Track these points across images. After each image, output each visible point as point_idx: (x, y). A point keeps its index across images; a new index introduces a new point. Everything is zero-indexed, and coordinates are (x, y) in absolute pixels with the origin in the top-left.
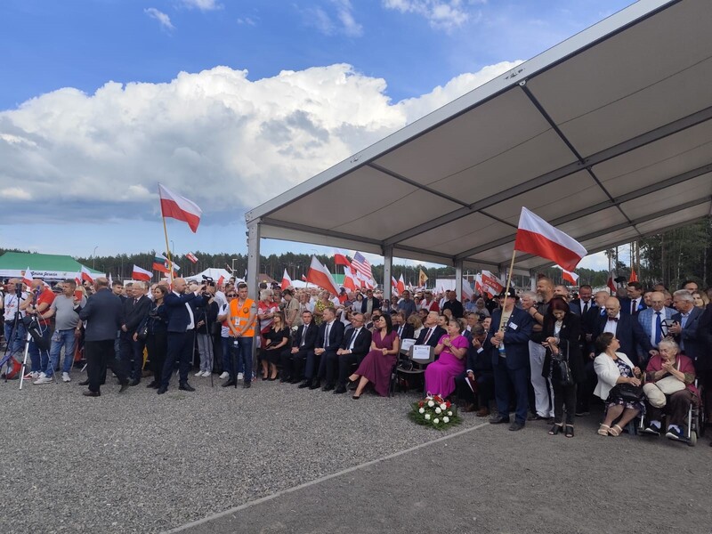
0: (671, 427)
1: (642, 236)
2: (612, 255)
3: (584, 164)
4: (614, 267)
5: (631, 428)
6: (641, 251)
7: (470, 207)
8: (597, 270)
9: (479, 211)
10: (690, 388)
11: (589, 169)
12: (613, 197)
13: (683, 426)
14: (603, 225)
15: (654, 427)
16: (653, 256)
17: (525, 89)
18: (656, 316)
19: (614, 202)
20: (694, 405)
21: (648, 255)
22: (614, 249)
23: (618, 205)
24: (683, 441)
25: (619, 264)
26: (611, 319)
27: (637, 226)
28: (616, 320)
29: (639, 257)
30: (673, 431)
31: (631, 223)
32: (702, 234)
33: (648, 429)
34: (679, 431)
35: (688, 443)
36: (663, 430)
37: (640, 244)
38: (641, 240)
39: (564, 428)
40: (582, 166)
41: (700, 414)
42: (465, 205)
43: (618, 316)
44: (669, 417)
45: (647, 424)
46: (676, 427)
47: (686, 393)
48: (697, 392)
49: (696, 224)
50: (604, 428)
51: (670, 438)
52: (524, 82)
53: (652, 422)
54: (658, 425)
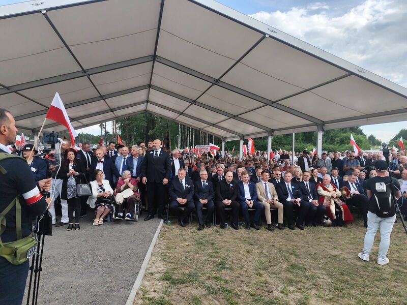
0: (127, 214)
1: (117, 118)
2: (103, 127)
3: (85, 73)
4: (104, 133)
5: (108, 219)
6: (117, 126)
7: (8, 88)
8: (95, 135)
9: (15, 92)
10: (136, 194)
11: (88, 76)
12: (102, 95)
13: (132, 213)
14: (97, 110)
15: (120, 216)
16: (122, 128)
17: (45, 15)
18: (124, 159)
19: (103, 97)
20: (137, 201)
21: (120, 128)
22: (104, 124)
23: (104, 100)
24: (133, 220)
25: (107, 132)
26: (99, 162)
27: (114, 112)
28: (102, 162)
29: (116, 129)
30: (128, 216)
31: (112, 110)
32: (144, 119)
33: (117, 218)
34: (130, 216)
35: (135, 221)
36: (124, 217)
37: (117, 122)
38: (117, 120)
39: (74, 226)
40: (84, 74)
41: (140, 205)
42: (5, 87)
43: (103, 160)
44: (126, 210)
45: (116, 215)
46: (129, 214)
47: (134, 196)
48: (139, 195)
49: (141, 114)
50: (96, 221)
51: (127, 220)
52: (45, 12)
53: (119, 214)
54: (121, 214)
